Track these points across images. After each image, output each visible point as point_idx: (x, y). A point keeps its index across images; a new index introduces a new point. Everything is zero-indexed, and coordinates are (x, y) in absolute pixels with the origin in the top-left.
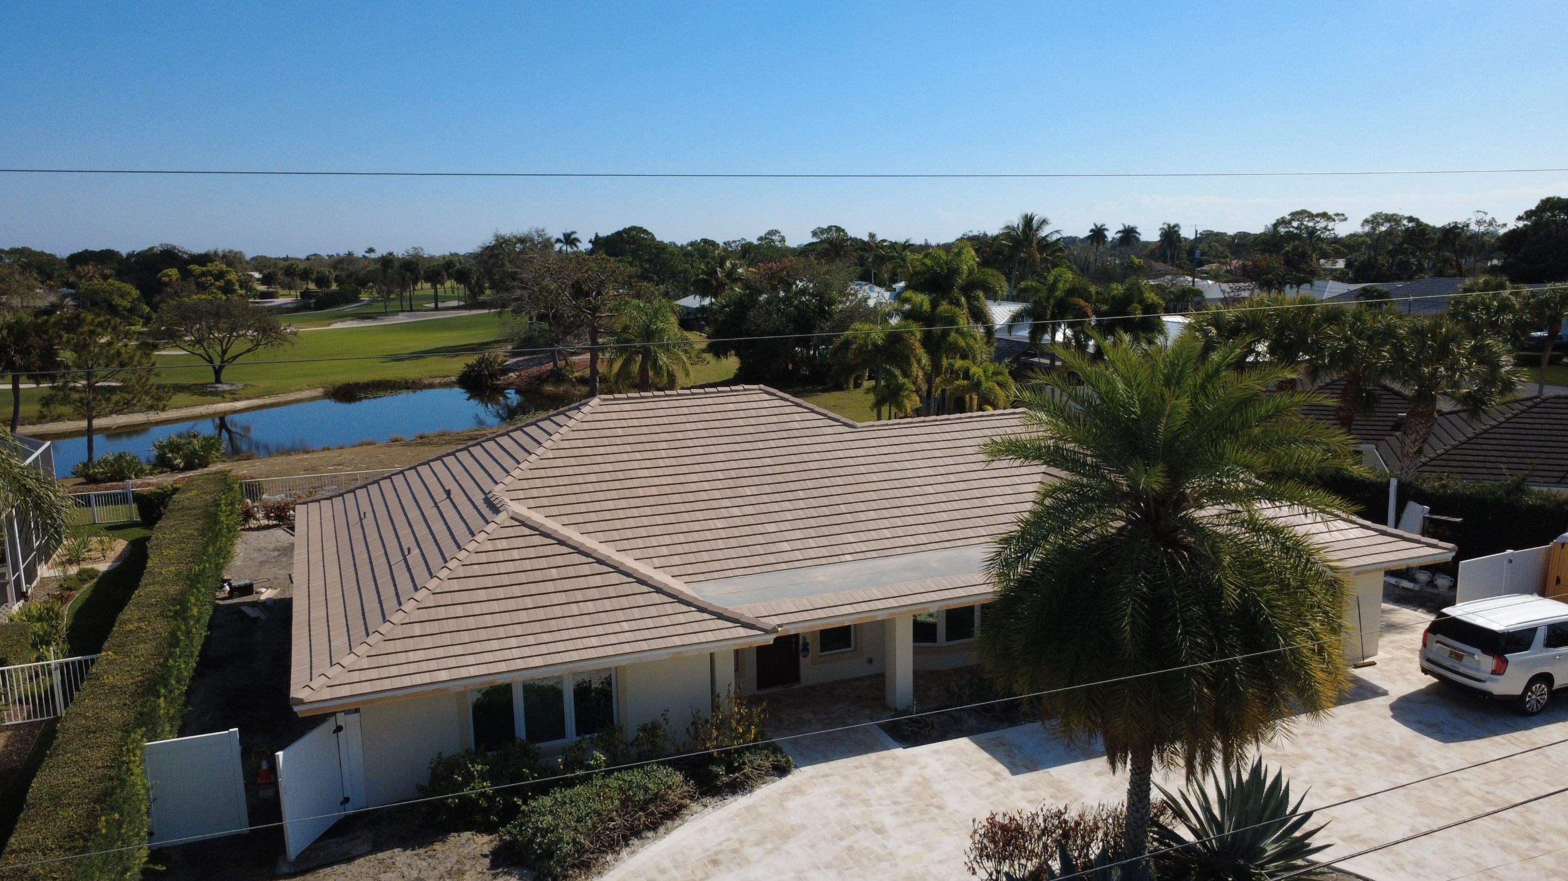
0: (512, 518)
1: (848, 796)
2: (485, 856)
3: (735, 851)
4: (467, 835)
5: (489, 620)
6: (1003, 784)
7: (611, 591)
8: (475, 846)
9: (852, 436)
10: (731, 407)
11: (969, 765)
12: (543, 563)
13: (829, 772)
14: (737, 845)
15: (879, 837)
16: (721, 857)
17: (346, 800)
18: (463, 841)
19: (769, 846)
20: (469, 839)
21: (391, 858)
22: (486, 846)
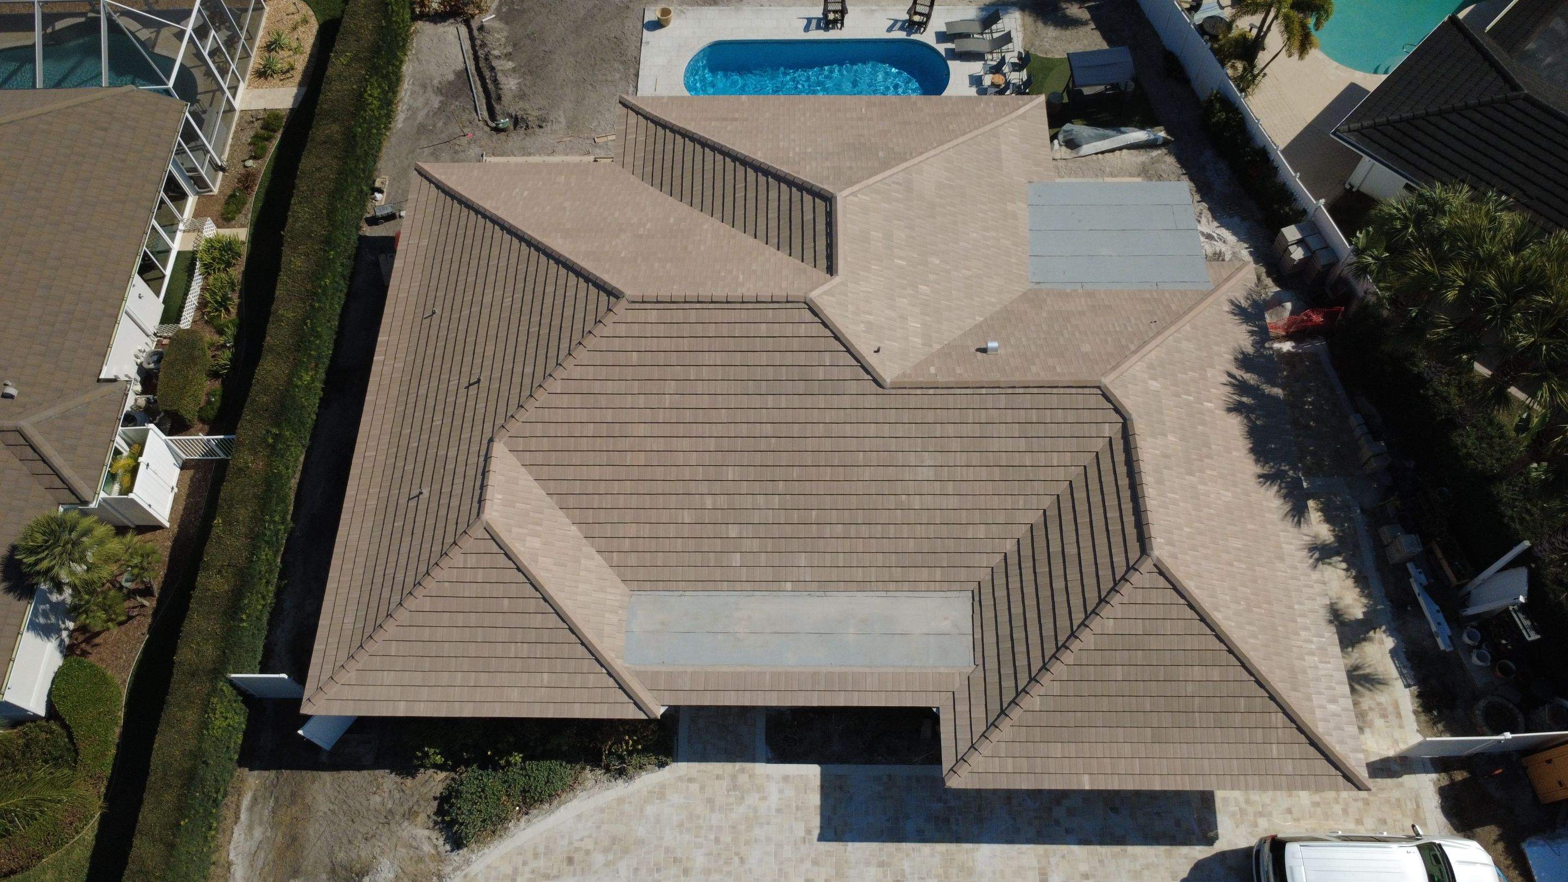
0: (485, 529)
1: (690, 816)
2: (435, 798)
3: (588, 852)
4: (430, 772)
6: (804, 850)
8: (433, 784)
13: (693, 777)
14: (591, 847)
16: (577, 857)
18: (427, 778)
19: (611, 857)
20: (431, 777)
21: (383, 777)
22: (439, 787)
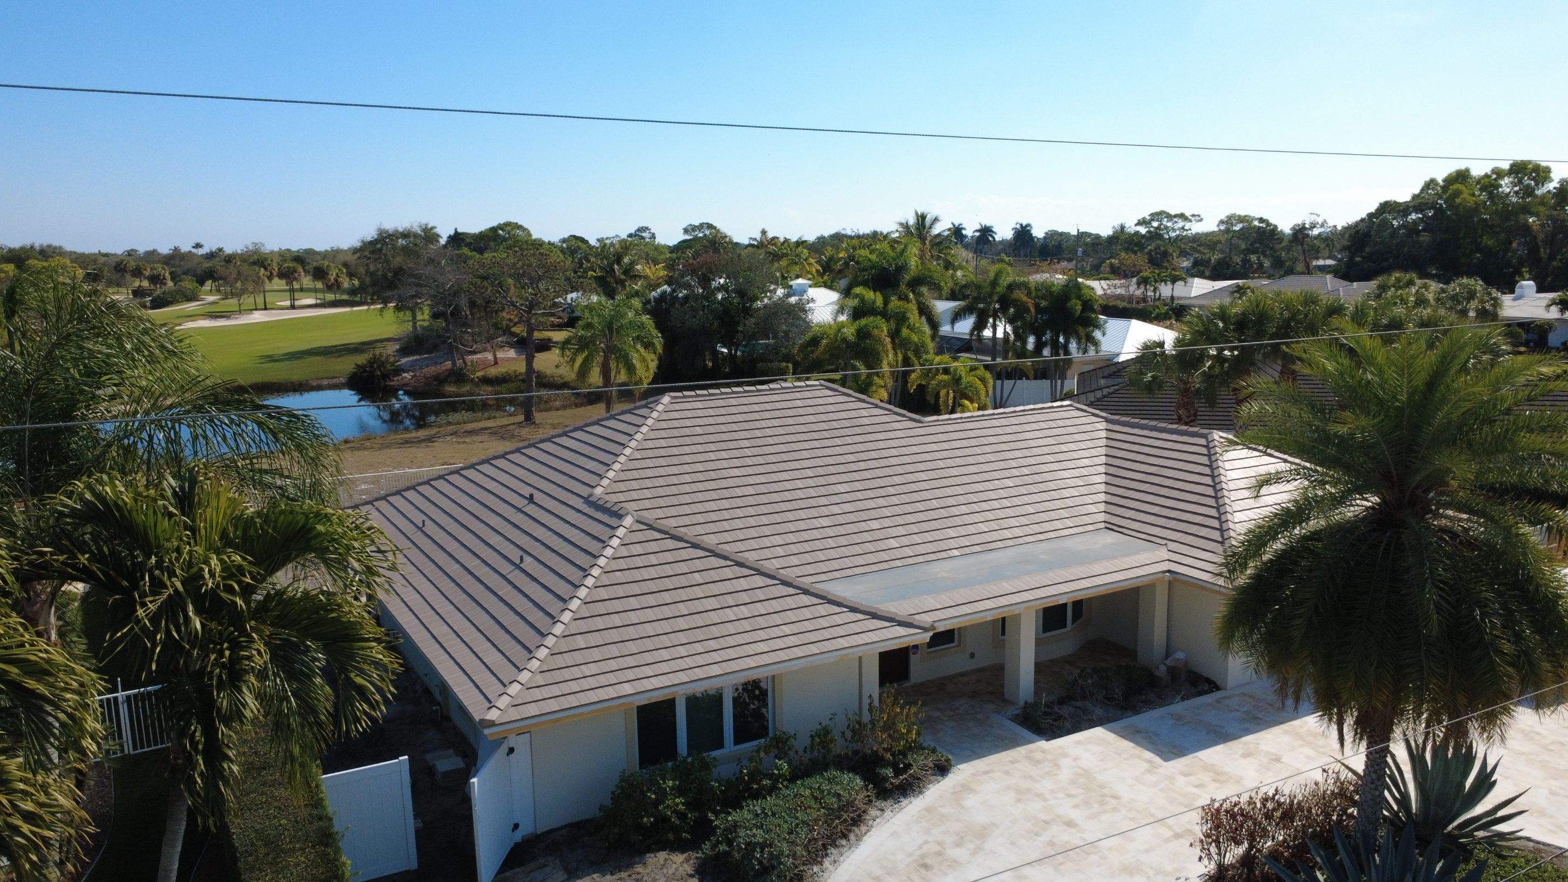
0: (638, 521)
1: (1019, 792)
2: (690, 876)
3: (939, 854)
4: (662, 855)
5: (650, 629)
6: (1161, 770)
7: (760, 595)
8: (675, 866)
9: (921, 431)
10: (799, 403)
11: (1119, 754)
12: (683, 567)
13: (987, 768)
14: (937, 848)
15: (1073, 830)
16: (928, 861)
17: (516, 826)
18: (662, 862)
19: (971, 846)
20: (666, 860)
22: (685, 866)
